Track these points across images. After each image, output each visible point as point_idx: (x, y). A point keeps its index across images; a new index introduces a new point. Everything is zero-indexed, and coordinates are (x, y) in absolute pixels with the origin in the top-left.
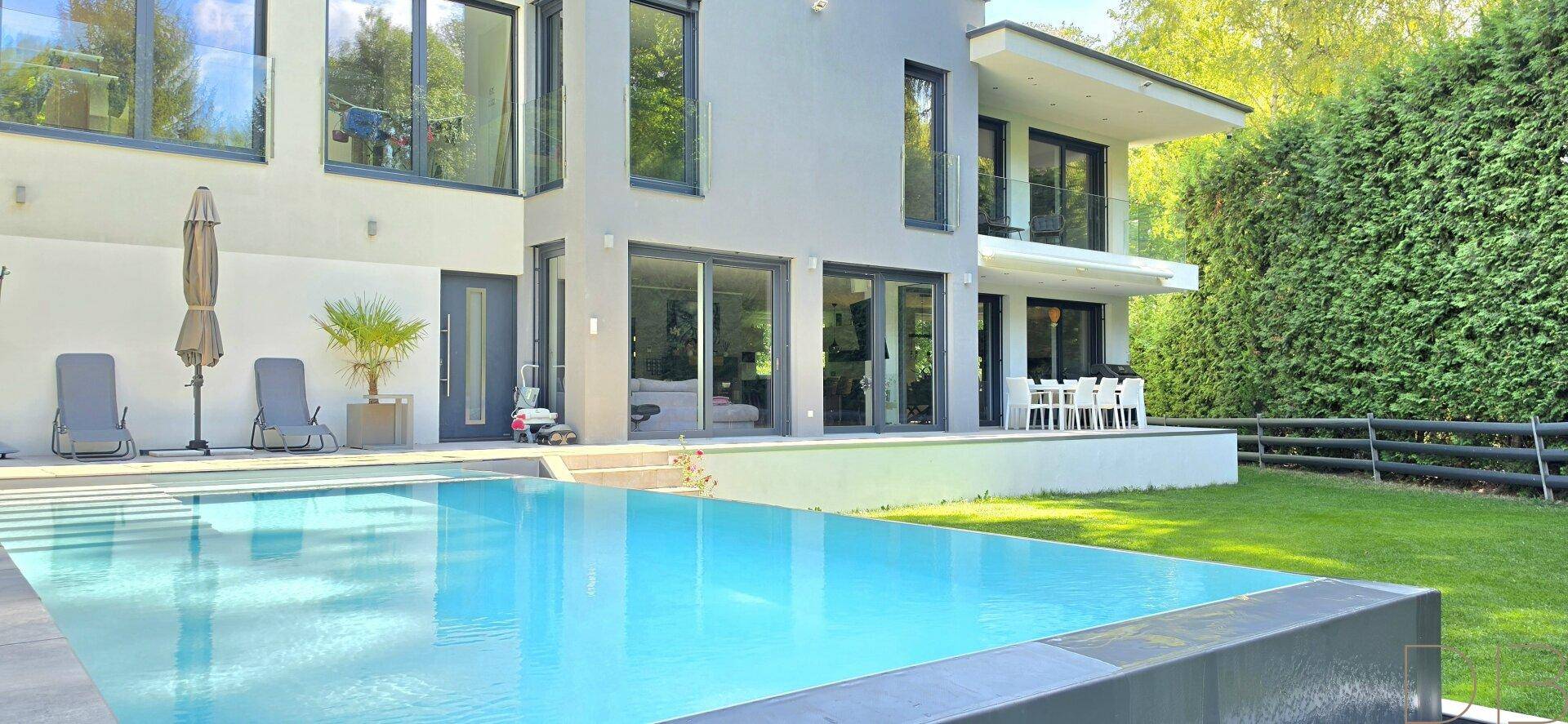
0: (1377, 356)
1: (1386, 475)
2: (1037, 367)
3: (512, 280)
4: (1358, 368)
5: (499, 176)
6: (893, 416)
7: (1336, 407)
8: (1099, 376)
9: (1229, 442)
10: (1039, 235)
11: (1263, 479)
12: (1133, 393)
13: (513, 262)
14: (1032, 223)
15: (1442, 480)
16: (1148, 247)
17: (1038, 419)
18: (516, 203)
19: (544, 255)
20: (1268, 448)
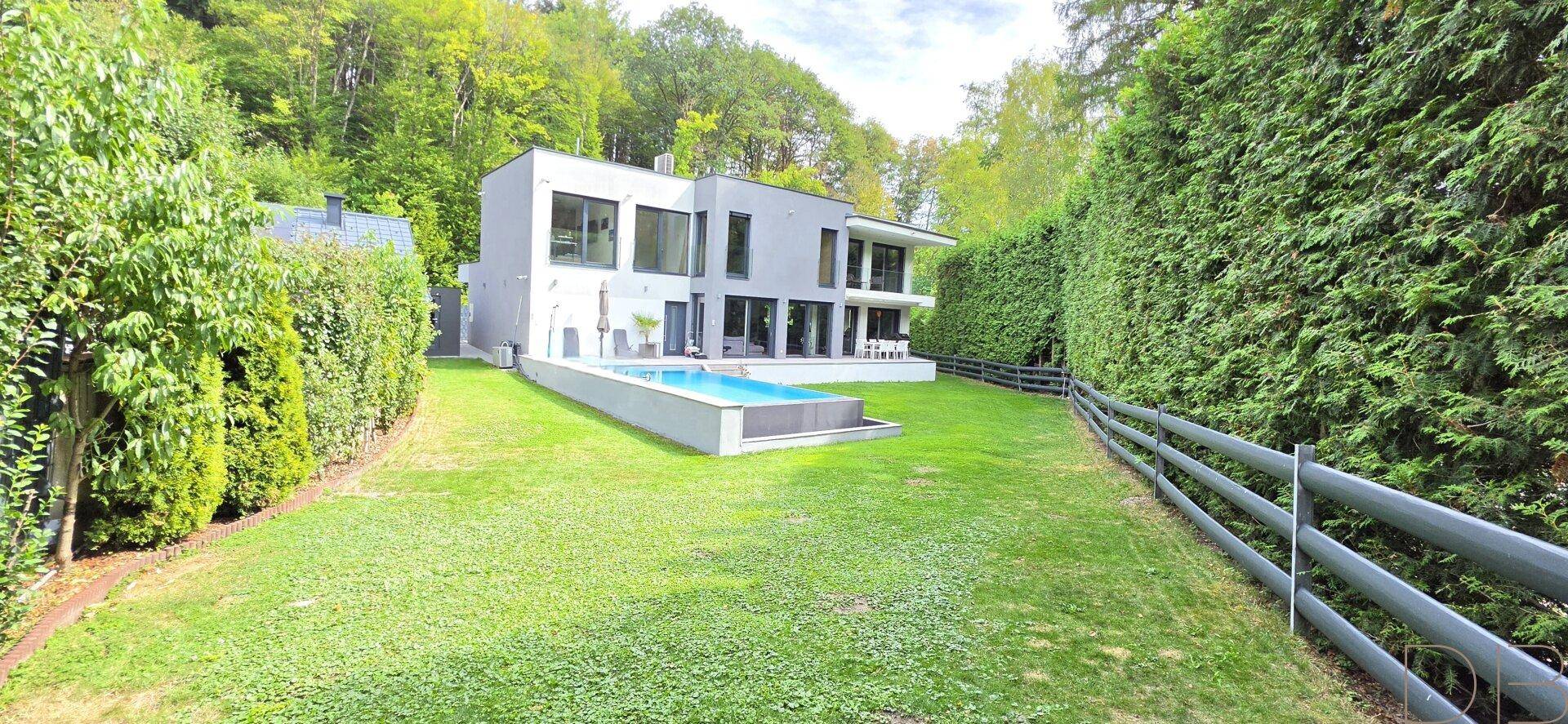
0: (986, 338)
1: (986, 381)
2: (871, 334)
3: (685, 304)
4: (981, 342)
5: (681, 268)
6: (813, 351)
7: (975, 354)
8: (897, 340)
9: (933, 365)
10: (874, 287)
11: (953, 379)
12: (903, 346)
13: (686, 298)
14: (872, 280)
15: (995, 383)
16: (917, 291)
17: (868, 355)
18: (687, 280)
19: (696, 296)
20: (957, 368)
